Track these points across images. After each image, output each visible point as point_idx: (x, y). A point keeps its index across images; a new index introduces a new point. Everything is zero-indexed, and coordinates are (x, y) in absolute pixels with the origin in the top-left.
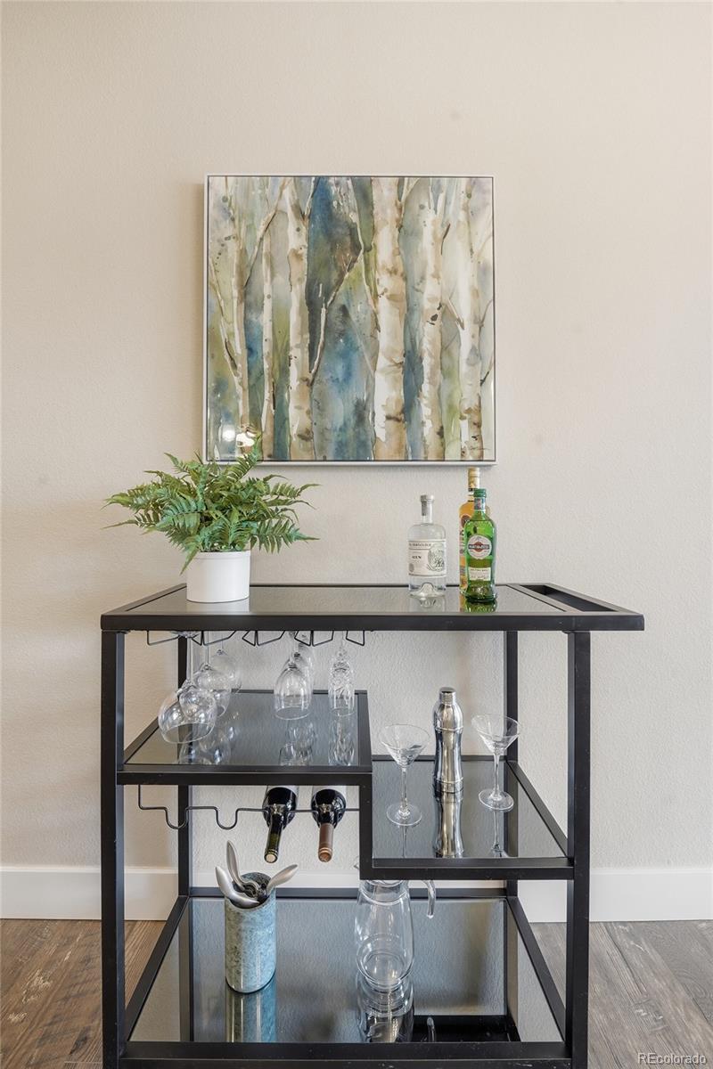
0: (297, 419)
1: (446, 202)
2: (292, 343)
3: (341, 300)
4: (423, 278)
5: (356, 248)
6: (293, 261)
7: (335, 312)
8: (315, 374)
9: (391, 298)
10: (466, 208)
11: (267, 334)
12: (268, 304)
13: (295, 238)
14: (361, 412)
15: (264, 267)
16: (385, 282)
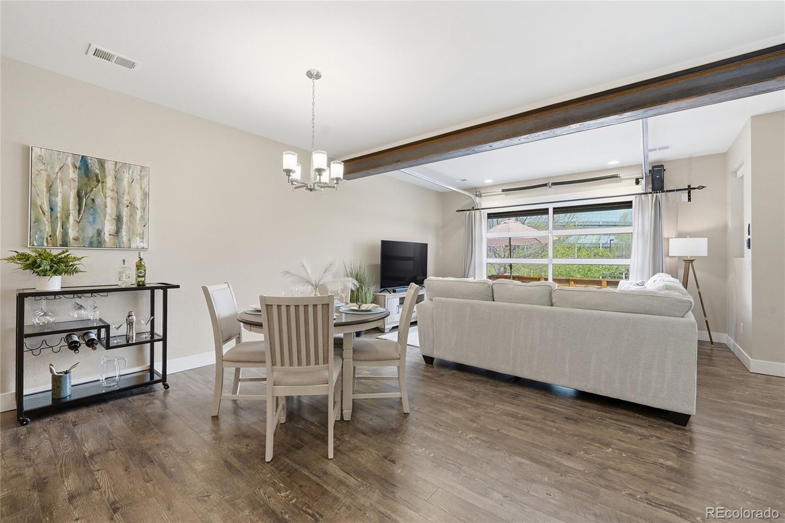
0: (72, 233)
1: (133, 172)
2: (70, 209)
3: (92, 197)
4: (124, 194)
5: (98, 181)
6: (72, 182)
7: (89, 201)
8: (81, 219)
9: (111, 198)
10: (140, 175)
11: (60, 204)
12: (60, 195)
13: (73, 174)
14: (99, 233)
15: (58, 182)
16: (109, 193)
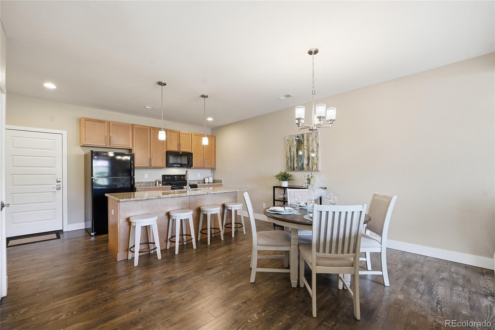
0: (295, 166)
1: (313, 136)
2: (295, 156)
4: (310, 146)
5: (302, 143)
6: (295, 146)
8: (297, 160)
9: (306, 149)
10: (315, 136)
11: (292, 155)
12: (292, 151)
13: (295, 143)
14: (303, 164)
15: (292, 147)
16: (306, 147)
